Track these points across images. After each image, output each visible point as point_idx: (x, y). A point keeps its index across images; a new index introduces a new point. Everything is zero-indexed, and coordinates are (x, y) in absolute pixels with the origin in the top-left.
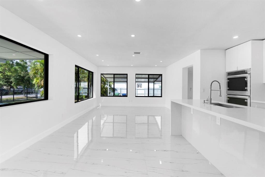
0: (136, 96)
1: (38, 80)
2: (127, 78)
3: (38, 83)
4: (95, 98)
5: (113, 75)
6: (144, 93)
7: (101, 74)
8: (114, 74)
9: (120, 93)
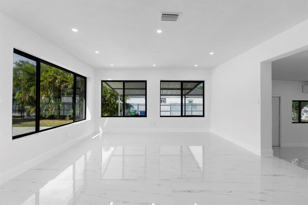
0: (161, 116)
1: (21, 94)
2: (146, 89)
3: (21, 98)
4: (90, 119)
5: (122, 83)
6: (170, 110)
7: (102, 81)
8: (124, 82)
9: (137, 110)
